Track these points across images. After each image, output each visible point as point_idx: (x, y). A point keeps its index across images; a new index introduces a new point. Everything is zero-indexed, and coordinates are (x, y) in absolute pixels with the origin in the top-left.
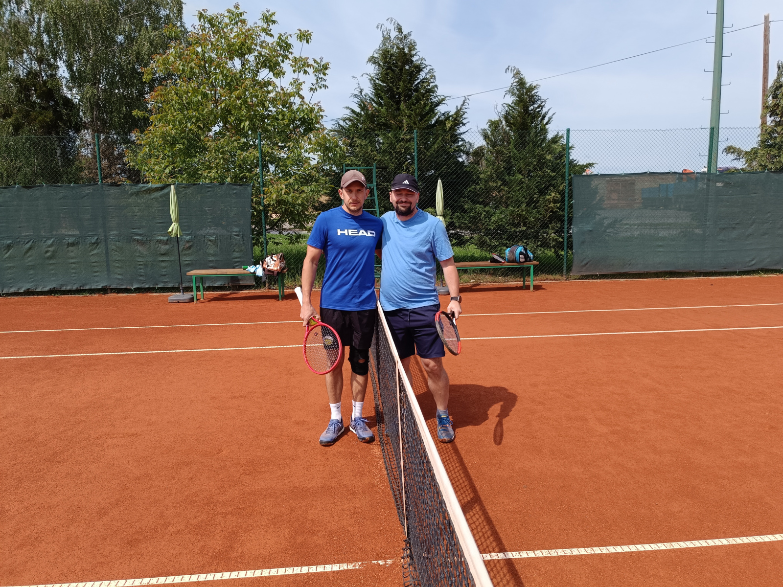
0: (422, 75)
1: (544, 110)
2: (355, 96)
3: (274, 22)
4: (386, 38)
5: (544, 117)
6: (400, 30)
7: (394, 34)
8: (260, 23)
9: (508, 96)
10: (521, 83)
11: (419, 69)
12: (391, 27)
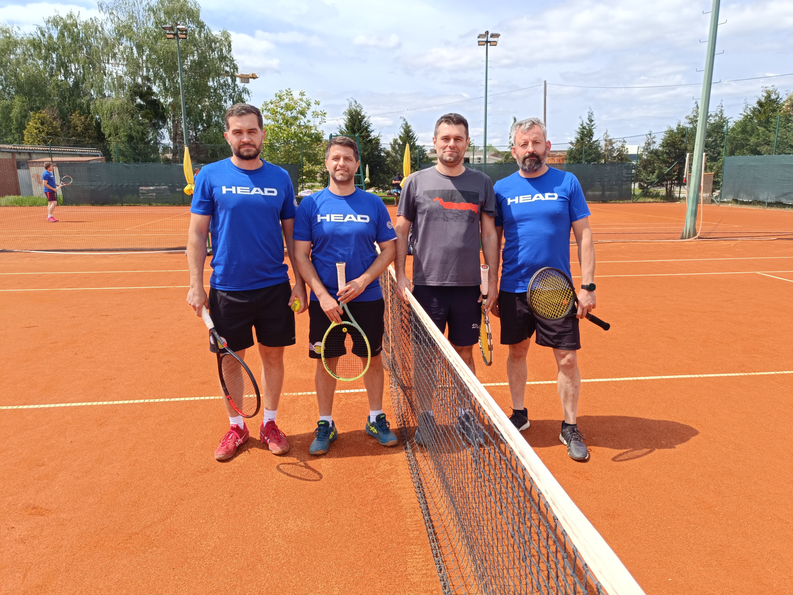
0: (365, 120)
1: (415, 135)
2: (338, 128)
3: (304, 95)
4: (350, 105)
5: (414, 139)
6: (356, 102)
7: (353, 103)
8: (300, 97)
9: (401, 128)
10: (407, 124)
11: (363, 117)
12: (353, 101)
